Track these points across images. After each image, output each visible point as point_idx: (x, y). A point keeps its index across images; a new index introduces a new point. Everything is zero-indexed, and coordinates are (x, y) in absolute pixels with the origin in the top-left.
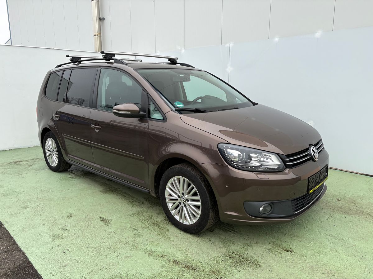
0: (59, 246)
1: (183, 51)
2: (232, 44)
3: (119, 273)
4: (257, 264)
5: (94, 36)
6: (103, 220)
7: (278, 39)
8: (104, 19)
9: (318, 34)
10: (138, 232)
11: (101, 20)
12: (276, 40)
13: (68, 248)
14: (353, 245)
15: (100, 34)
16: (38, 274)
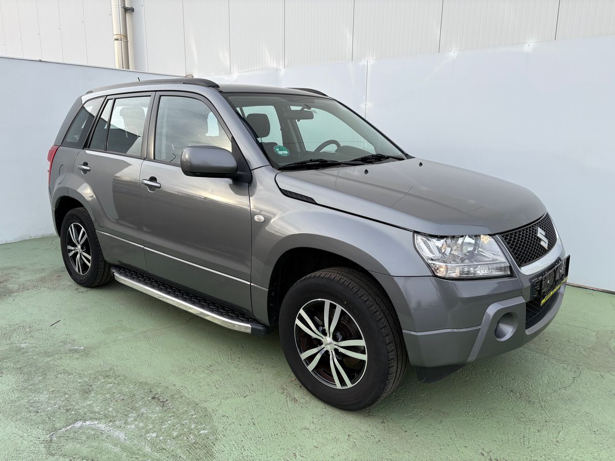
1: (282, 71)
2: (371, 61)
5: (115, 39)
7: (456, 53)
8: (132, 10)
9: (529, 46)
11: (127, 10)
12: (453, 54)
15: (126, 36)
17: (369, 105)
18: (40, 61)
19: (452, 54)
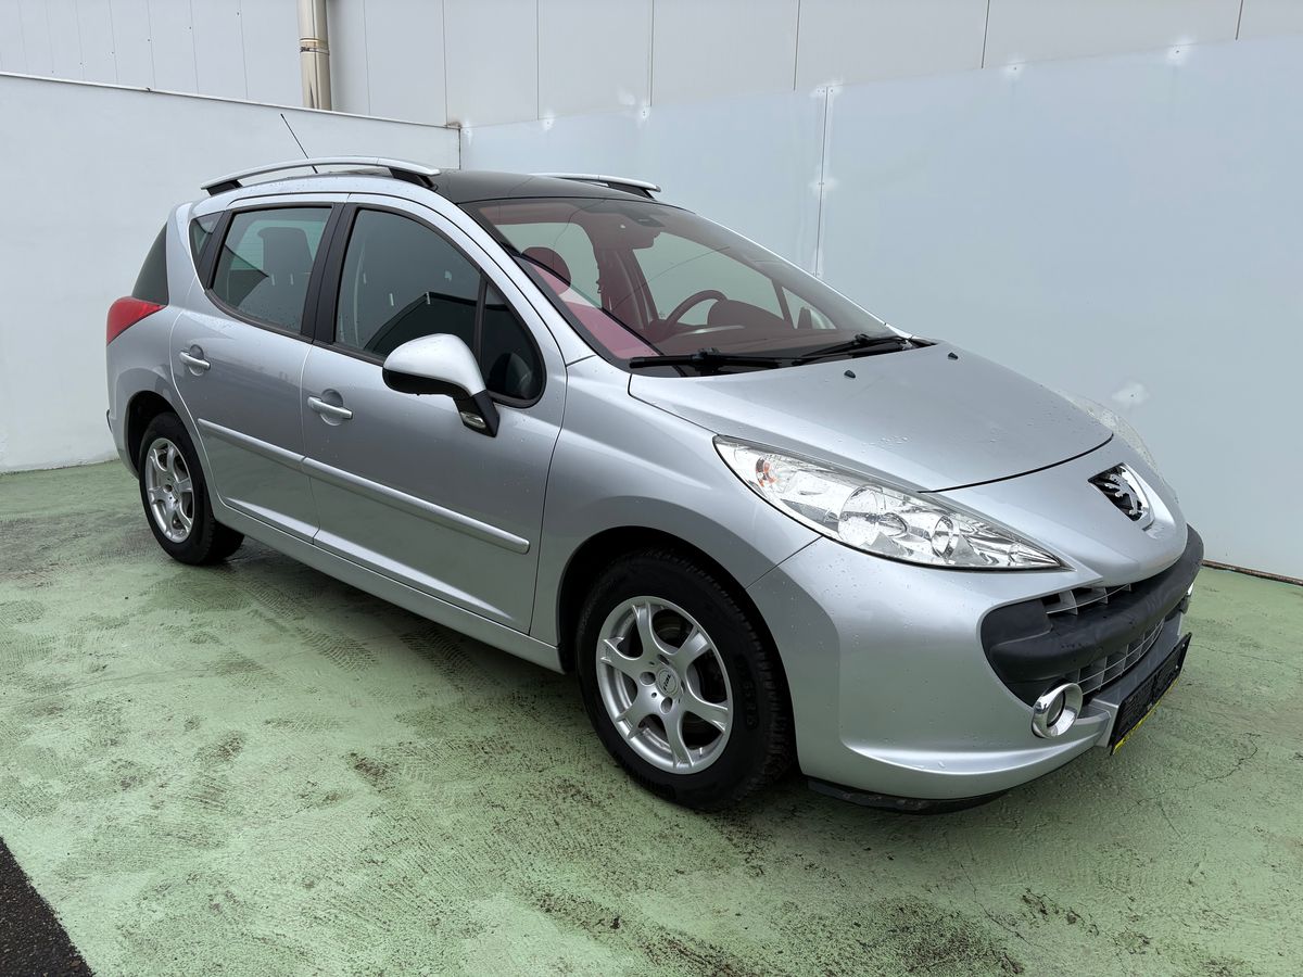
1: (645, 113)
2: (835, 89)
4: (1004, 960)
5: (303, 49)
6: (363, 767)
7: (1020, 68)
9: (1179, 52)
12: (1012, 70)
13: (231, 889)
15: (326, 43)
17: (830, 183)
18: (149, 91)
19: (1009, 70)
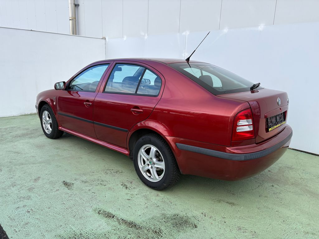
0: (24, 206)
1: (146, 37)
2: (187, 33)
3: (74, 231)
4: (194, 225)
5: (70, 20)
6: (65, 184)
8: (78, 5)
9: (261, 27)
10: (95, 195)
11: (76, 6)
12: (226, 30)
13: (33, 209)
14: (277, 211)
15: (76, 18)
16: (4, 230)
17: (187, 54)
